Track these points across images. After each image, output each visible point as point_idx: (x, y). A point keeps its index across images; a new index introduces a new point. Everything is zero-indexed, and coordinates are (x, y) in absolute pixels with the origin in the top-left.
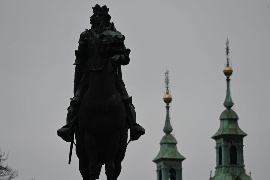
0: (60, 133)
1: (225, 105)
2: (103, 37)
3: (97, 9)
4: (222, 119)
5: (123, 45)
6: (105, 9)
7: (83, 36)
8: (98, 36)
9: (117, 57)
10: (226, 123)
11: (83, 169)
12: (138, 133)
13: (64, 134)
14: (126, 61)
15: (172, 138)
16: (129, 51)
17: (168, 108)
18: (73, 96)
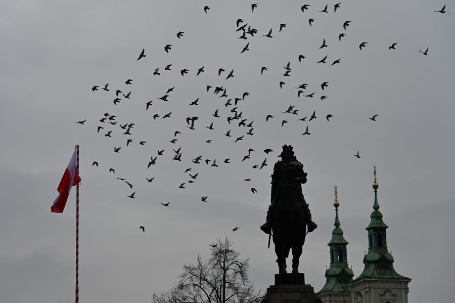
0: (263, 228)
1: (374, 208)
2: (289, 165)
3: (285, 147)
4: (372, 217)
5: (302, 171)
6: (290, 148)
7: (276, 165)
8: (286, 165)
9: (298, 178)
10: (375, 219)
11: (277, 251)
12: (313, 227)
13: (265, 228)
14: (305, 181)
15: (340, 230)
16: (306, 174)
17: (337, 210)
18: (270, 204)
